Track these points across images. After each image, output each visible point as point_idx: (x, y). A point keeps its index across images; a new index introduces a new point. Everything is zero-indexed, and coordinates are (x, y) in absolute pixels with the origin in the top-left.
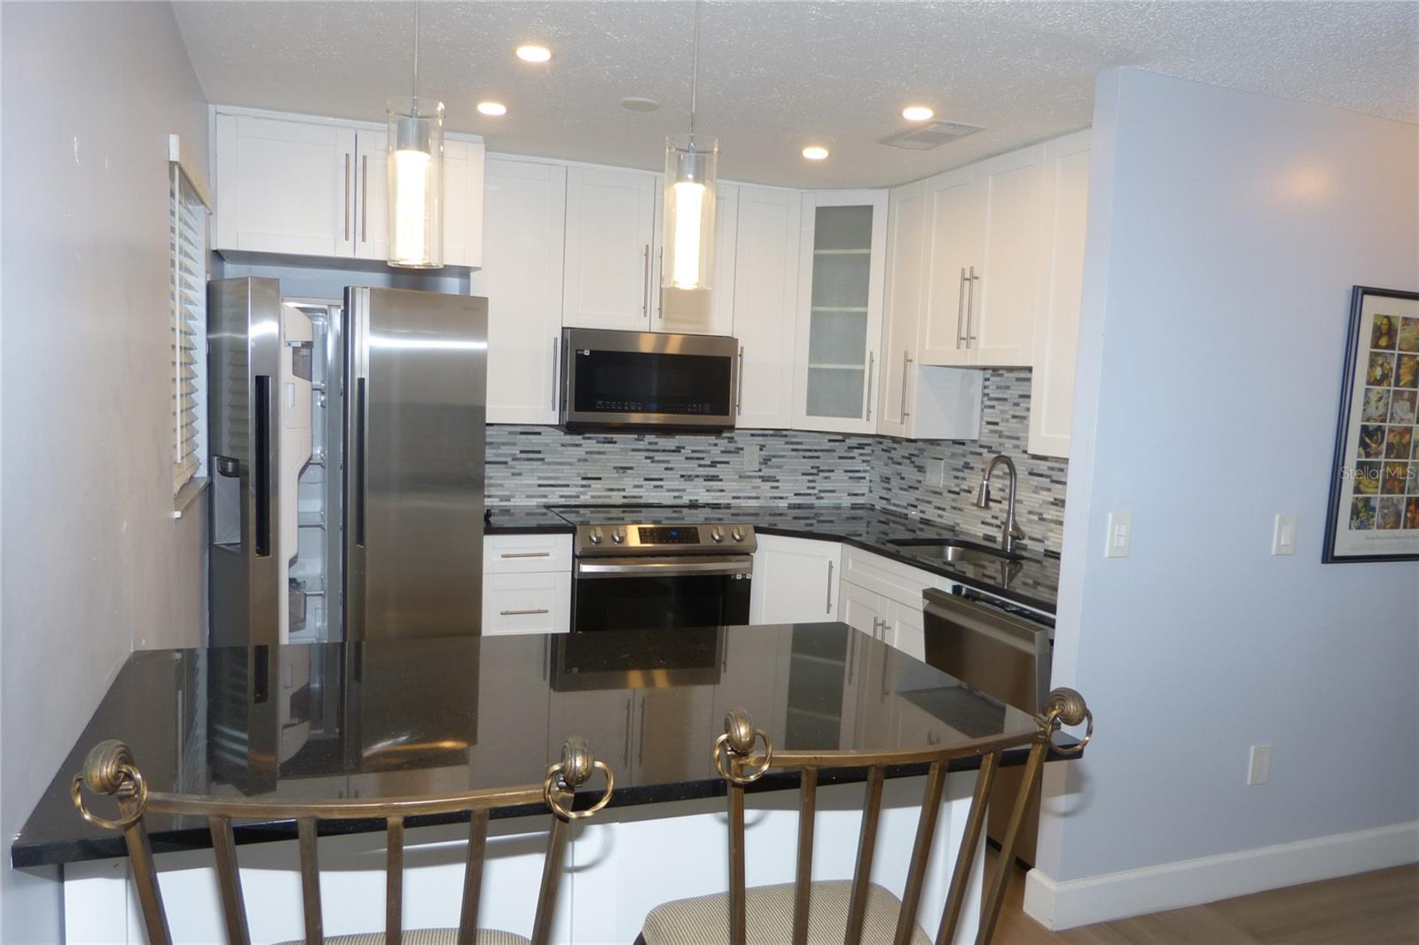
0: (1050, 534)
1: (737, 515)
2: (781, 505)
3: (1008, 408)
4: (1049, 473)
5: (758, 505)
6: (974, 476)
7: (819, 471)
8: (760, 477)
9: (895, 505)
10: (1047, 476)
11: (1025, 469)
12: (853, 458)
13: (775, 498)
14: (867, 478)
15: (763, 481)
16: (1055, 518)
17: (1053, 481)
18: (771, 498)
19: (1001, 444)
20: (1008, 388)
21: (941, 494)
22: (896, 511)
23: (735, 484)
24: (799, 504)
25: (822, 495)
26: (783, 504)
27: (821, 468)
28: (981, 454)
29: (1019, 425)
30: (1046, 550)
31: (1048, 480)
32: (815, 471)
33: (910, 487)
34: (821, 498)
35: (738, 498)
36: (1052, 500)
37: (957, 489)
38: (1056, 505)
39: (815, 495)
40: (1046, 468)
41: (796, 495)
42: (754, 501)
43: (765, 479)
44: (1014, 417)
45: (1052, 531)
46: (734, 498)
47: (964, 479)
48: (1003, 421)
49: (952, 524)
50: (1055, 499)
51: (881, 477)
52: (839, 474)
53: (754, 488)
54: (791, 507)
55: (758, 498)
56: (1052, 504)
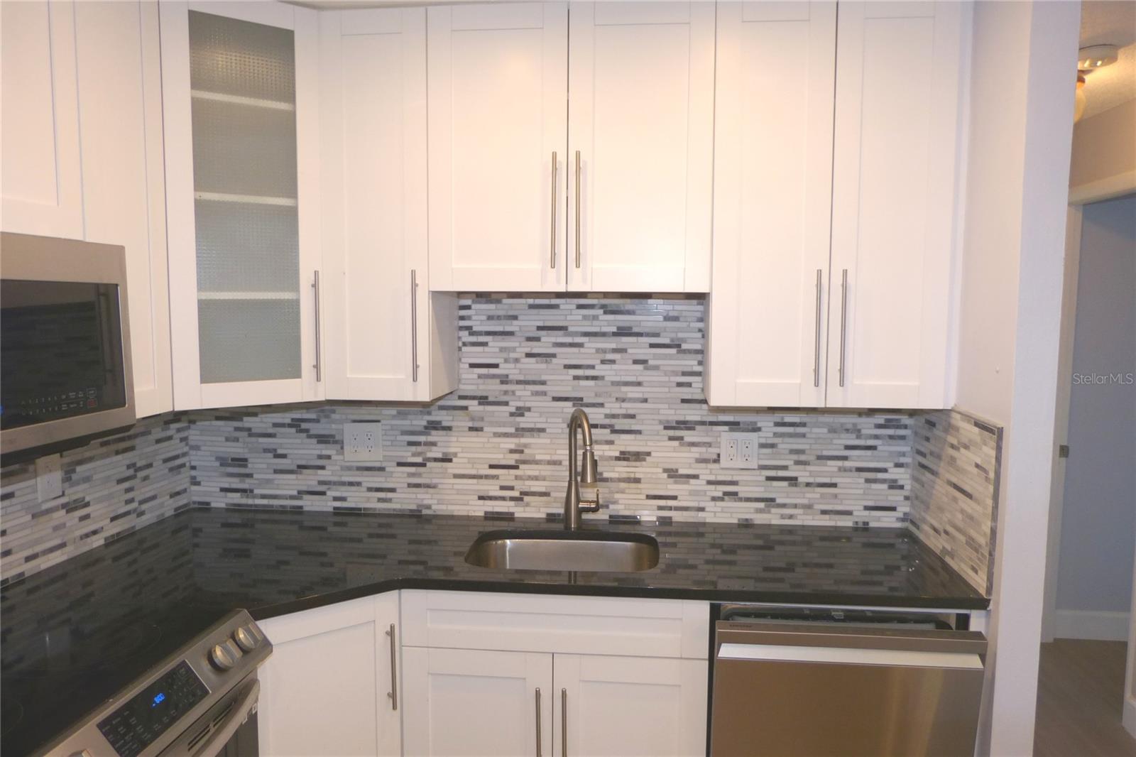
0: (617, 496)
1: (37, 588)
2: (95, 545)
3: (517, 344)
4: (607, 421)
5: (64, 558)
6: (454, 439)
7: (136, 471)
8: (64, 506)
9: (263, 497)
10: (603, 427)
11: (560, 420)
12: (170, 438)
13: (87, 536)
14: (188, 464)
15: (68, 512)
16: (625, 475)
17: (614, 431)
18: (81, 538)
19: (506, 393)
20: (515, 318)
21: (382, 469)
22: (272, 506)
23: (27, 532)
24: (118, 534)
25: (144, 507)
26: (98, 541)
27: (139, 465)
28: (466, 408)
29: (543, 366)
30: (610, 516)
31: (608, 431)
32: (131, 472)
33: (300, 467)
34: (141, 514)
35: (34, 557)
36: (617, 454)
37: (419, 460)
38: (625, 459)
39: (135, 510)
40: (603, 416)
41: (113, 519)
42: (58, 553)
43: (70, 508)
44: (529, 355)
45: (623, 492)
46: (28, 559)
47: (434, 444)
48: (506, 361)
49: (414, 507)
50: (622, 453)
51: (218, 458)
52: (159, 469)
53: (56, 528)
54: (110, 542)
55: (63, 545)
56: (618, 459)
